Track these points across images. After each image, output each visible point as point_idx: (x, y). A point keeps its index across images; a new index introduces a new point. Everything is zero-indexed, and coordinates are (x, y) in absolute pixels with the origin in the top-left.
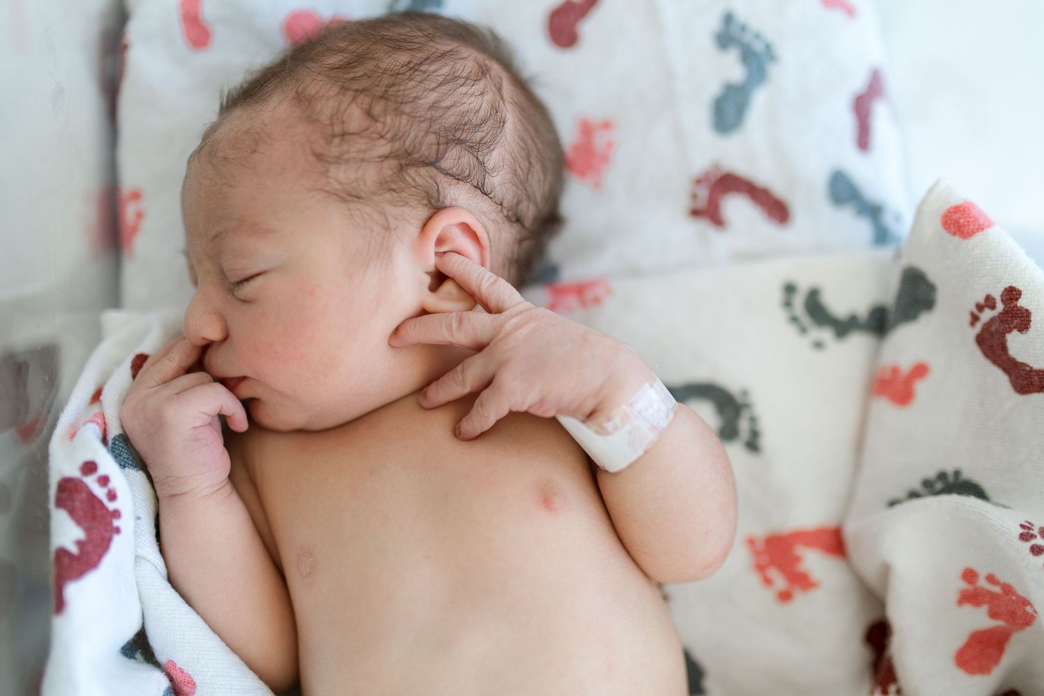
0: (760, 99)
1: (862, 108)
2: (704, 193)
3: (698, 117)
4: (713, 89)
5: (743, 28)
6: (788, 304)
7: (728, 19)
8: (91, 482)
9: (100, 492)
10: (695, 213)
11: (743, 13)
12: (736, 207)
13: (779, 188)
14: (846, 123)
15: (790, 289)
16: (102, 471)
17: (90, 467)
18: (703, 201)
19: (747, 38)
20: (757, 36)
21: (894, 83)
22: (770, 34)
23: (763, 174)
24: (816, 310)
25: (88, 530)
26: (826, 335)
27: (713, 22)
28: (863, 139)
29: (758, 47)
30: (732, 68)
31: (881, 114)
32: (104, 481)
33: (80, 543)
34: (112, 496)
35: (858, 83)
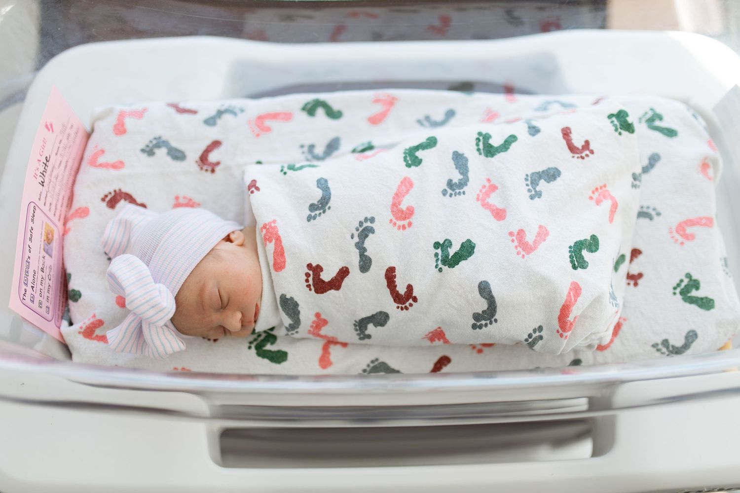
0: (174, 144)
1: (181, 111)
2: (206, 168)
3: (178, 166)
4: (169, 159)
5: (147, 146)
7: (143, 151)
10: (213, 171)
11: (143, 146)
12: (213, 157)
13: (208, 142)
14: (186, 116)
18: (210, 169)
19: (151, 145)
20: (151, 142)
21: (173, 100)
22: (151, 137)
23: (203, 147)
27: (144, 156)
28: (194, 112)
29: (155, 142)
30: (162, 152)
31: (184, 105)
35: (172, 111)
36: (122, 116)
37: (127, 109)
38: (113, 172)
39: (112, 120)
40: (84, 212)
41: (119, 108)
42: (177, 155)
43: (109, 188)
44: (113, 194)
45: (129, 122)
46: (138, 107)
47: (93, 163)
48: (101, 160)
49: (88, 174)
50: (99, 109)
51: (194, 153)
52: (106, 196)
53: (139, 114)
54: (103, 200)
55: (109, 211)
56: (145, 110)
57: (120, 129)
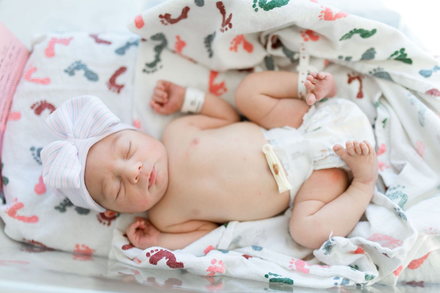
0: (91, 68)
1: (99, 41)
2: (113, 88)
3: (92, 85)
4: (85, 79)
5: (70, 68)
6: (148, 72)
7: (66, 71)
8: (151, 254)
9: (155, 253)
10: (119, 92)
11: (66, 67)
12: (119, 80)
13: (116, 68)
14: (102, 46)
15: (144, 71)
16: (149, 251)
17: (148, 255)
18: (116, 89)
19: (72, 67)
20: (73, 64)
21: (94, 32)
22: (73, 61)
23: (112, 71)
24: (152, 65)
25: (164, 256)
26: (159, 65)
27: (66, 75)
28: (108, 43)
29: (75, 65)
30: (80, 73)
31: (102, 37)
32: (152, 251)
33: (166, 259)
34: (157, 250)
35: (92, 41)
36: (54, 41)
37: (58, 36)
38: (41, 87)
39: (45, 45)
40: (18, 116)
41: (51, 35)
42: (92, 76)
43: (37, 99)
44: (40, 104)
45: (58, 48)
46: (66, 36)
47: (28, 78)
48: (34, 76)
49: (25, 86)
50: (37, 36)
51: (105, 76)
52: (34, 105)
53: (66, 42)
54: (32, 107)
55: (35, 117)
56: (71, 39)
57: (50, 53)
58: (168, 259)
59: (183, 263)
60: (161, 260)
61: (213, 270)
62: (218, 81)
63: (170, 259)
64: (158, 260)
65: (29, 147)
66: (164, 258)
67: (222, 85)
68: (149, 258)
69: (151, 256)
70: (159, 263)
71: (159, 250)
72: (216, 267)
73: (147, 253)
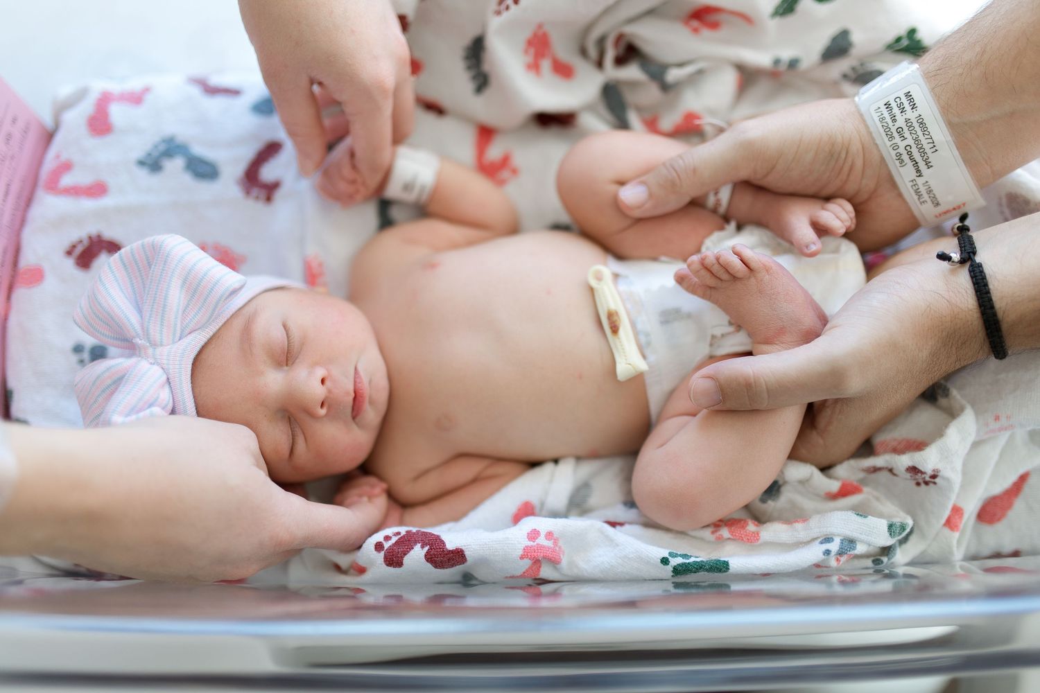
0: (198, 150)
1: (212, 90)
2: (255, 191)
3: (206, 190)
4: (187, 178)
5: (149, 155)
7: (141, 163)
8: (387, 545)
9: (394, 540)
10: (269, 199)
11: (139, 153)
12: (269, 172)
13: (258, 145)
14: (219, 102)
16: (381, 539)
17: (379, 547)
18: (263, 194)
19: (155, 154)
20: (156, 147)
21: (198, 70)
22: (157, 139)
23: (247, 153)
25: (416, 542)
27: (143, 174)
28: (233, 92)
29: (162, 148)
30: (175, 165)
31: (216, 80)
32: (387, 538)
33: (422, 547)
34: (398, 533)
35: (196, 91)
36: (104, 101)
37: (115, 87)
38: (87, 204)
39: (86, 108)
40: (36, 276)
41: (98, 86)
42: (203, 170)
43: (80, 233)
44: (86, 243)
45: (117, 113)
46: (135, 84)
47: (53, 186)
48: (67, 180)
49: (48, 205)
50: (65, 90)
51: (233, 163)
52: (74, 247)
53: (136, 99)
54: (69, 253)
55: (78, 273)
56: (147, 90)
57: (100, 124)
58: (427, 548)
59: (463, 548)
60: (412, 552)
61: (535, 554)
62: (495, 152)
63: (431, 545)
64: (405, 554)
65: (70, 344)
66: (418, 547)
67: (505, 162)
68: (382, 553)
69: (385, 549)
70: (406, 560)
71: (403, 533)
72: (540, 547)
73: (375, 543)
